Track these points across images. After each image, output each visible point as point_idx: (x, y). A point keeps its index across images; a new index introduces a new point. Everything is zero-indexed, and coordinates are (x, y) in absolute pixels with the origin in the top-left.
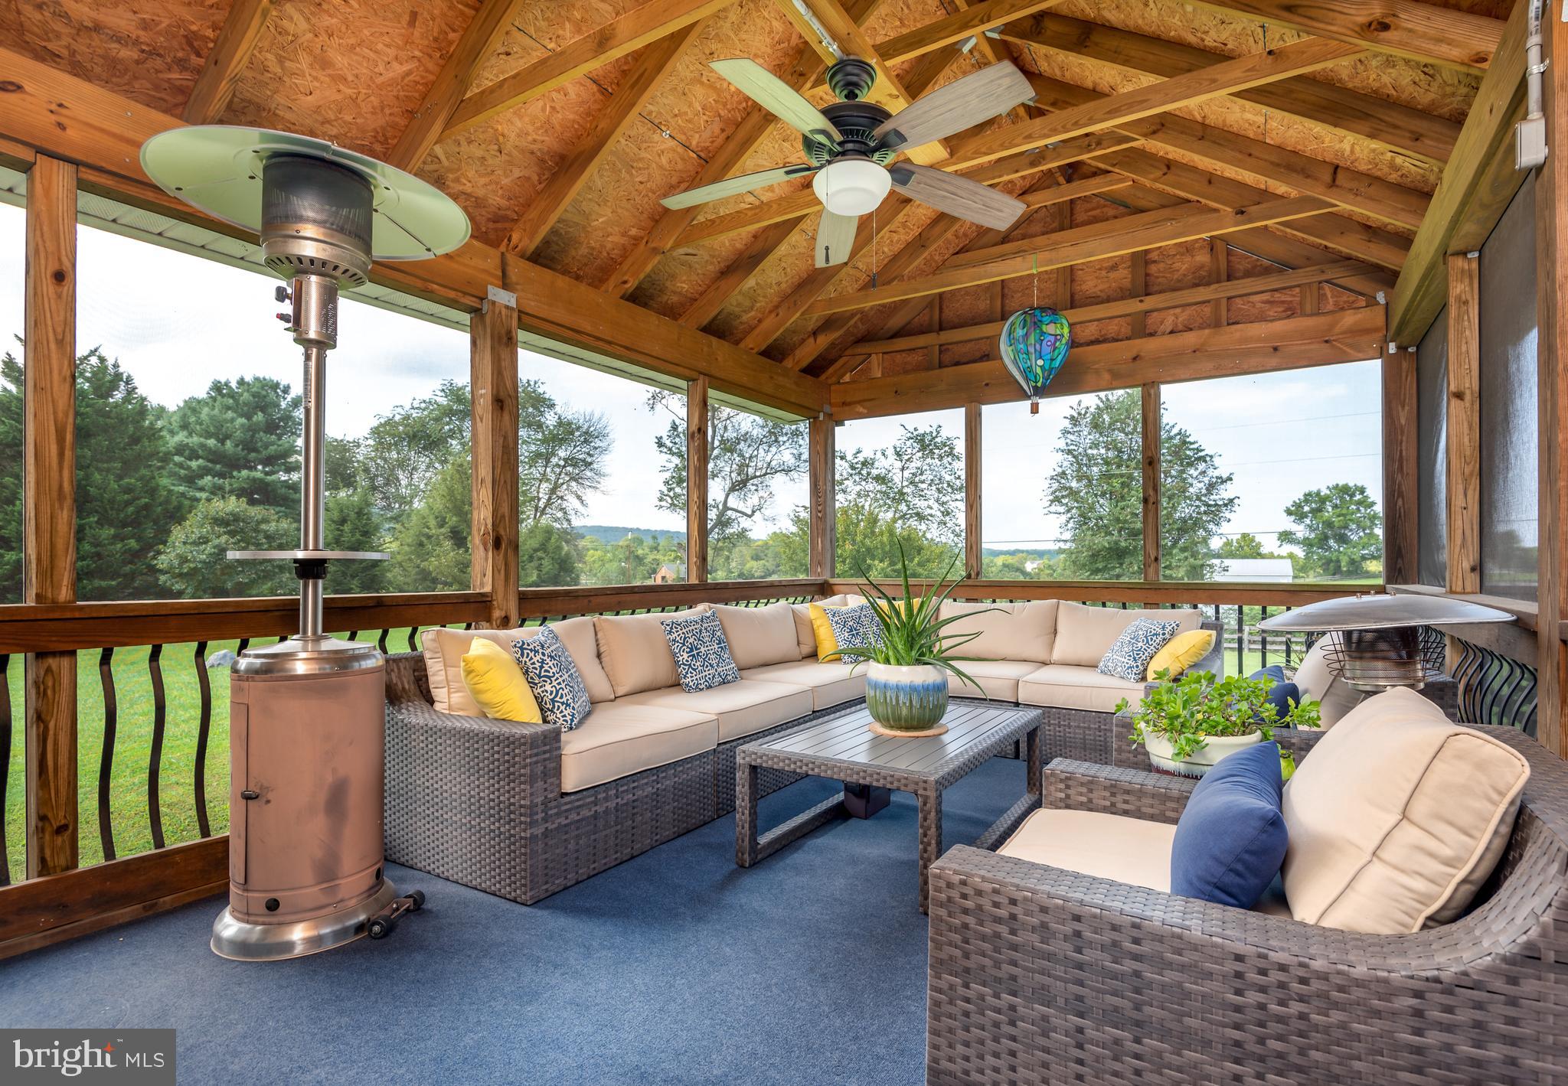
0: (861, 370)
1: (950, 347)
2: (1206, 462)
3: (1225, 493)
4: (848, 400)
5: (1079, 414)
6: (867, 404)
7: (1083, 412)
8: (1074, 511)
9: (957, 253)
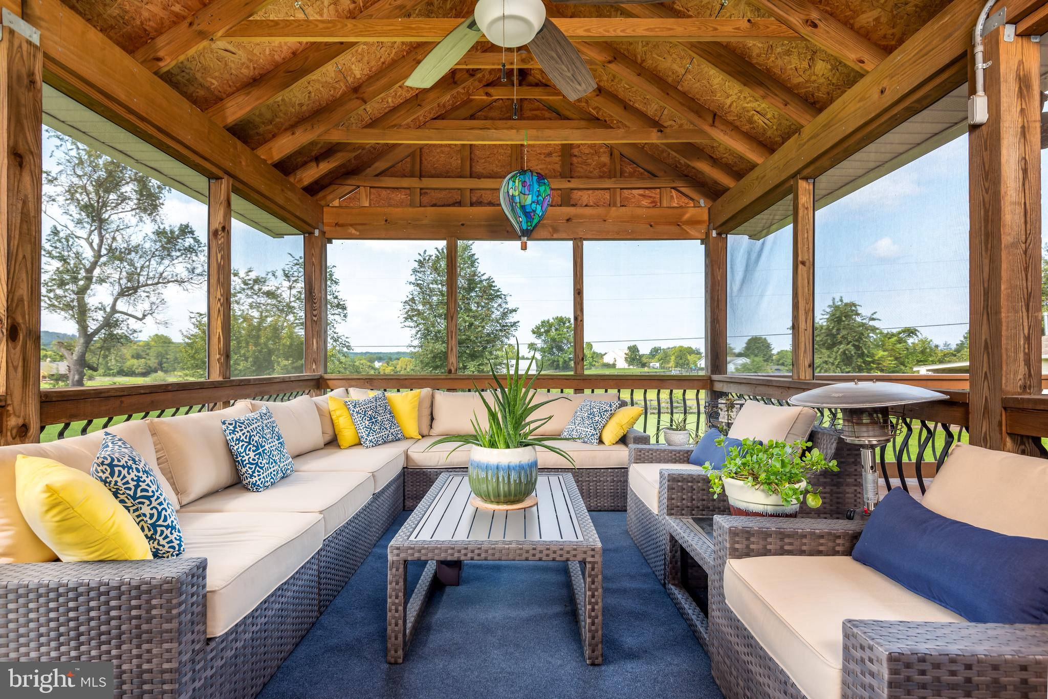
0: (349, 198)
1: (428, 191)
2: (501, 298)
3: (512, 318)
4: (341, 222)
5: (424, 259)
6: (360, 227)
7: (427, 258)
8: (421, 326)
9: (435, 119)
